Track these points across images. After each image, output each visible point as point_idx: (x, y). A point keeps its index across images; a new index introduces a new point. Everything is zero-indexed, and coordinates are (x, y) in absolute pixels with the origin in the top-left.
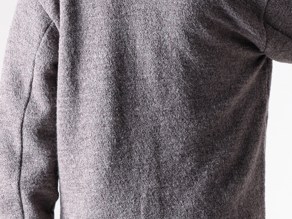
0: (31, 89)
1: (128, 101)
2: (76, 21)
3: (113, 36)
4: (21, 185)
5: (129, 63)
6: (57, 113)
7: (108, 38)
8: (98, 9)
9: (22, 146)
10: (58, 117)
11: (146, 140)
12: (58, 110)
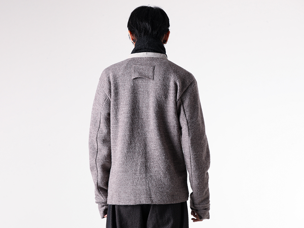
0: (100, 123)
1: (136, 127)
2: (117, 96)
3: (131, 101)
4: (97, 161)
5: (136, 112)
6: (111, 131)
7: (129, 102)
8: (126, 91)
9: (98, 146)
10: (111, 133)
11: (142, 143)
12: (111, 130)
